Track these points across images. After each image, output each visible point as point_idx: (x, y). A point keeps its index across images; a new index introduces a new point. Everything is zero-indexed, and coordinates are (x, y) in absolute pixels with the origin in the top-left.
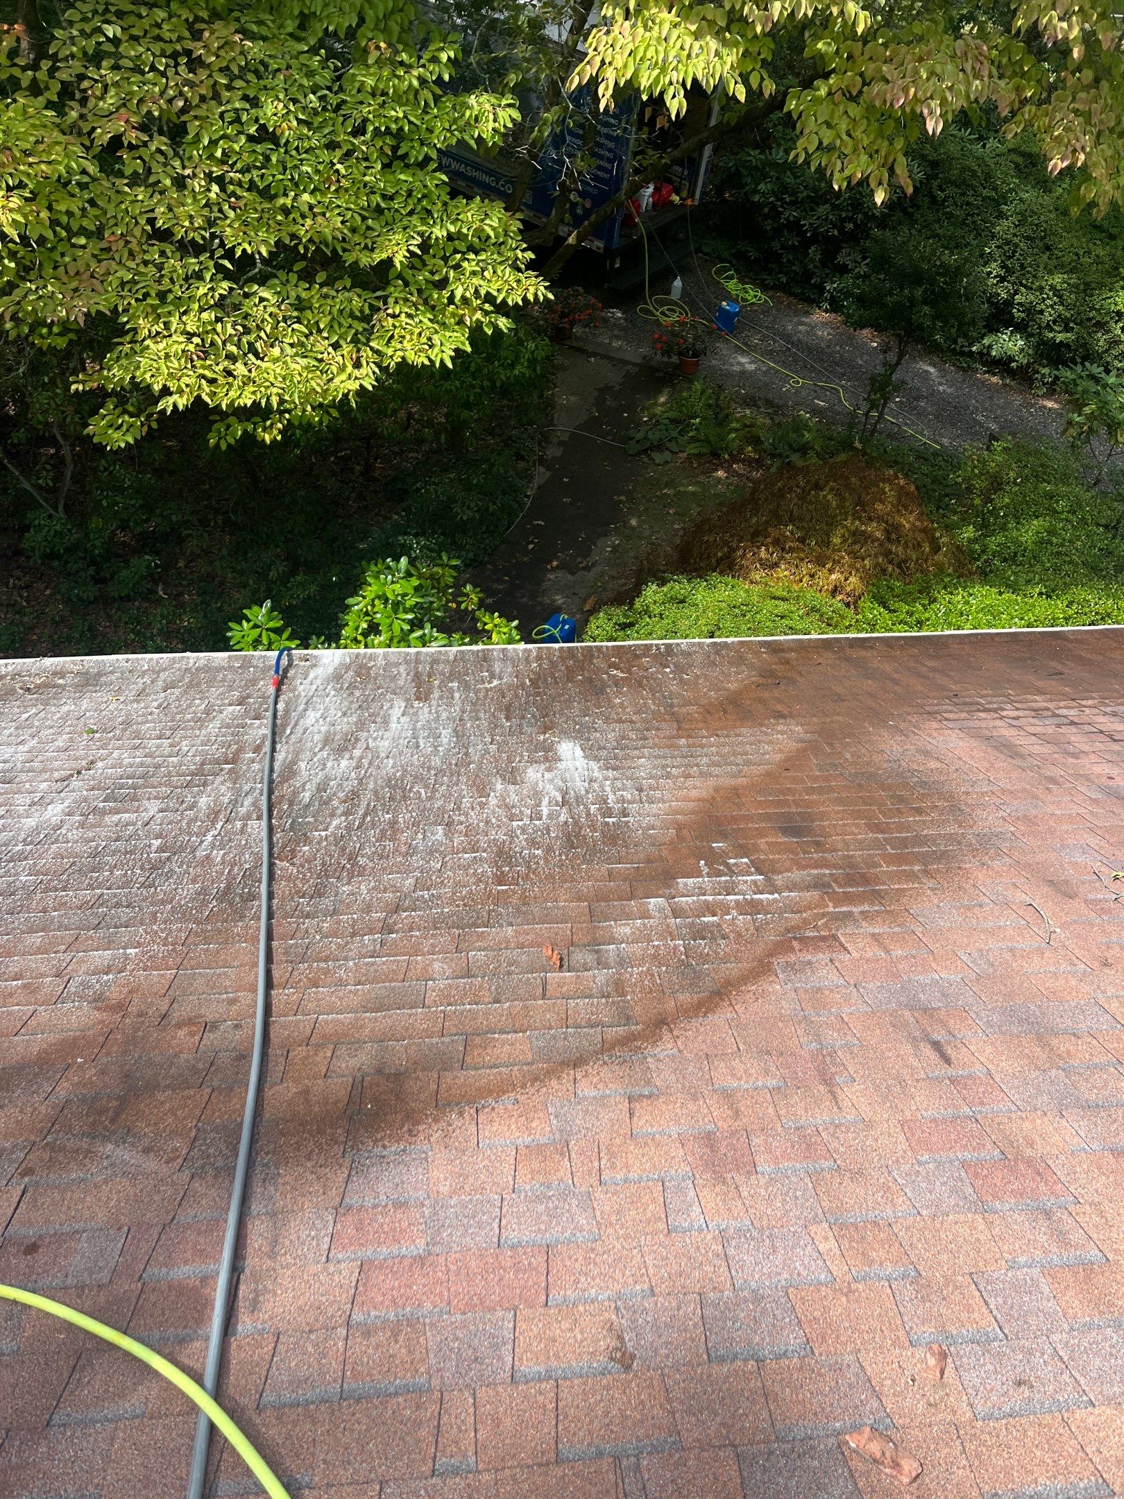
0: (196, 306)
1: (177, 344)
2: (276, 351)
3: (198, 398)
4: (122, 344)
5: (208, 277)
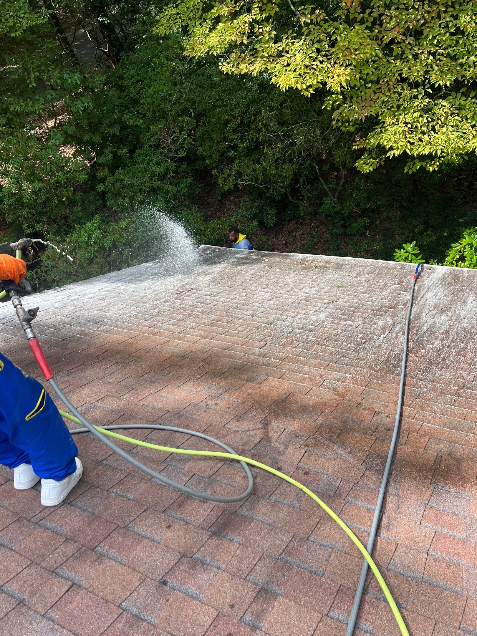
0: (412, 111)
1: (401, 127)
2: (444, 129)
3: (405, 151)
4: (377, 128)
5: (420, 97)
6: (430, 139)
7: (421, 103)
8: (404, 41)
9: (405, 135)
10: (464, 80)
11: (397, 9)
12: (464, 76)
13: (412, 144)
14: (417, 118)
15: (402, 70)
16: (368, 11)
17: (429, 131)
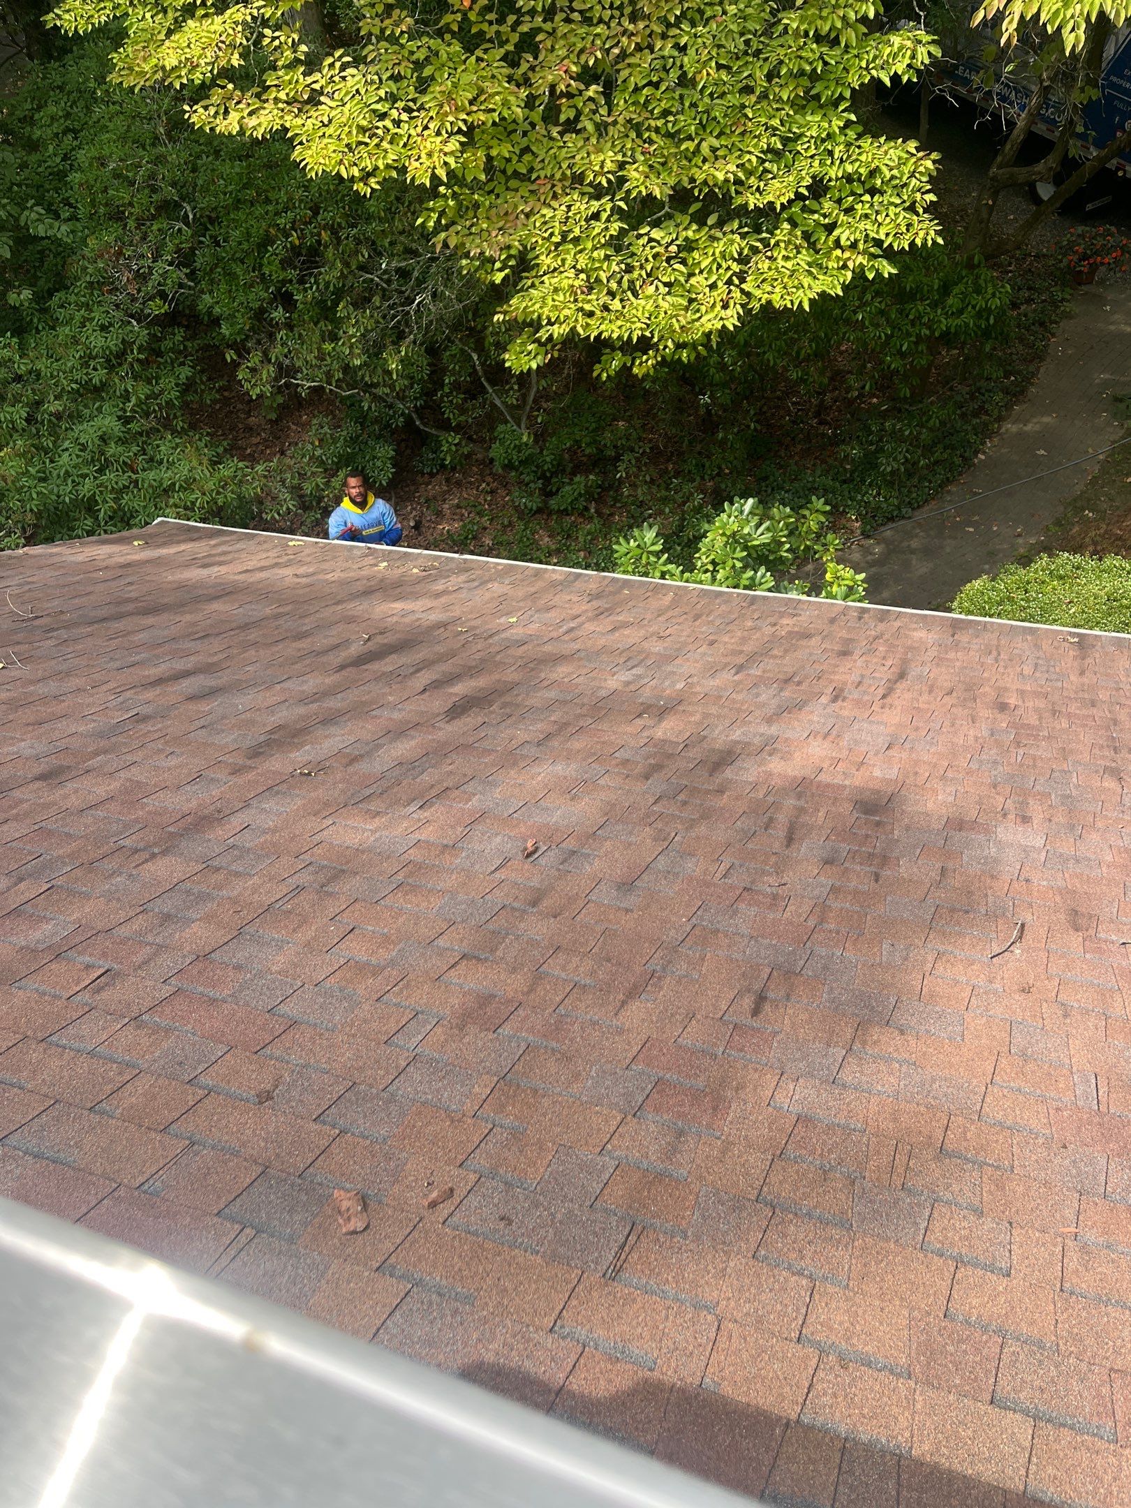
0: (589, 245)
1: (568, 279)
3: (573, 329)
5: (604, 217)
6: (624, 307)
7: (607, 229)
8: (581, 92)
9: (576, 294)
10: (693, 188)
11: (568, 20)
12: (692, 180)
13: (591, 314)
14: (599, 261)
15: (573, 157)
16: (511, 19)
17: (624, 292)
